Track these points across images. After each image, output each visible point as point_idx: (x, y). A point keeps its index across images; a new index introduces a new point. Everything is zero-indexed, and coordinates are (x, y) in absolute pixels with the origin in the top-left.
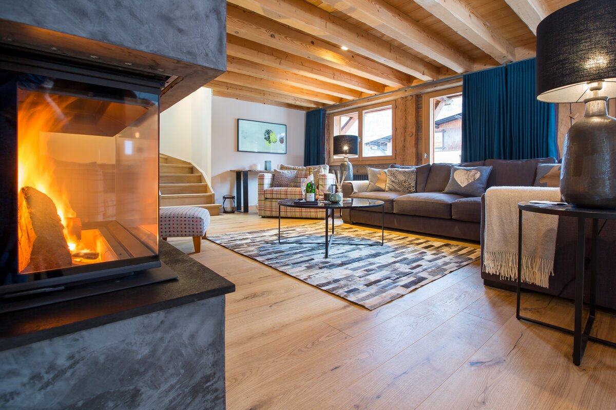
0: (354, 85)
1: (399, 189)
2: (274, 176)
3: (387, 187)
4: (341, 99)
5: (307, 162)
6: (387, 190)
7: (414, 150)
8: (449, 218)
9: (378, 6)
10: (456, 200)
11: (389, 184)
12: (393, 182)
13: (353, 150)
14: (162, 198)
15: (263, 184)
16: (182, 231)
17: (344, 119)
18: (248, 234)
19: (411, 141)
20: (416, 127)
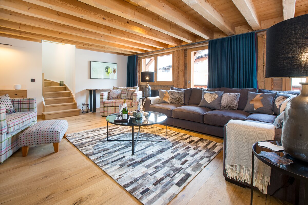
0: (152, 44)
1: (175, 102)
2: (109, 93)
3: (169, 101)
4: (146, 51)
5: (128, 85)
6: (169, 103)
7: (183, 79)
8: (202, 122)
9: (163, 4)
10: (206, 113)
11: (170, 99)
12: (172, 98)
13: (151, 80)
14: (46, 107)
15: (103, 99)
16: (45, 141)
17: (148, 60)
18: (91, 133)
19: (181, 74)
20: (184, 67)
